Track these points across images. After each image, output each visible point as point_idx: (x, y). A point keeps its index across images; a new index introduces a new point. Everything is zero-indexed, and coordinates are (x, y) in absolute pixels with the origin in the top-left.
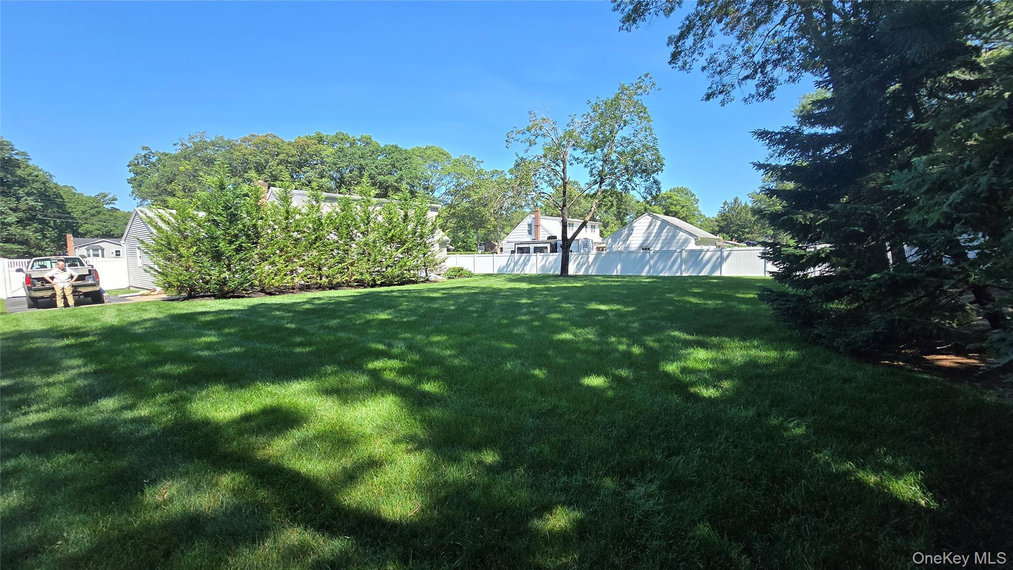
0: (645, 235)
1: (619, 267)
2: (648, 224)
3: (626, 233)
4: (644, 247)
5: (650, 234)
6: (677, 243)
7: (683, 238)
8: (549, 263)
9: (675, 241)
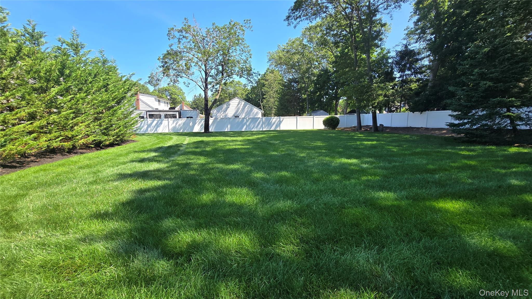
0: (236, 109)
1: (229, 126)
2: (237, 103)
3: (225, 107)
4: (236, 116)
5: (239, 108)
6: (253, 114)
7: (256, 111)
8: (179, 125)
9: (252, 113)
